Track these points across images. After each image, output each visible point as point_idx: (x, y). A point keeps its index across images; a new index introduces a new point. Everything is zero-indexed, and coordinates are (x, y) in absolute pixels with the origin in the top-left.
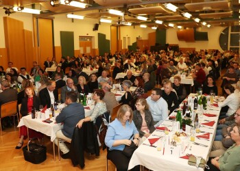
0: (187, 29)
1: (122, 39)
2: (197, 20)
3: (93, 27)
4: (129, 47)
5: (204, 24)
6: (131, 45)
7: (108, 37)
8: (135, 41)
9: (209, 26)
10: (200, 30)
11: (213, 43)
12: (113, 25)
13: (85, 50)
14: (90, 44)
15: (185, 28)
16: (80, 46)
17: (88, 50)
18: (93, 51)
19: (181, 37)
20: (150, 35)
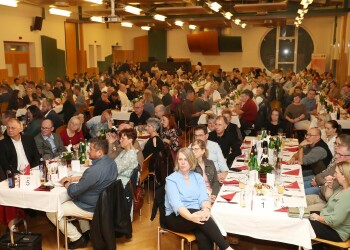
0: (206, 30)
1: (86, 48)
2: (228, 15)
3: (29, 23)
4: (99, 63)
5: (237, 22)
6: (103, 60)
7: (61, 46)
8: (109, 52)
9: (244, 26)
10: (228, 32)
11: (250, 56)
12: (68, 21)
13: (16, 70)
14: (26, 59)
15: (201, 29)
16: (7, 62)
17: (23, 70)
18: (32, 71)
19: (195, 45)
20: (137, 41)
